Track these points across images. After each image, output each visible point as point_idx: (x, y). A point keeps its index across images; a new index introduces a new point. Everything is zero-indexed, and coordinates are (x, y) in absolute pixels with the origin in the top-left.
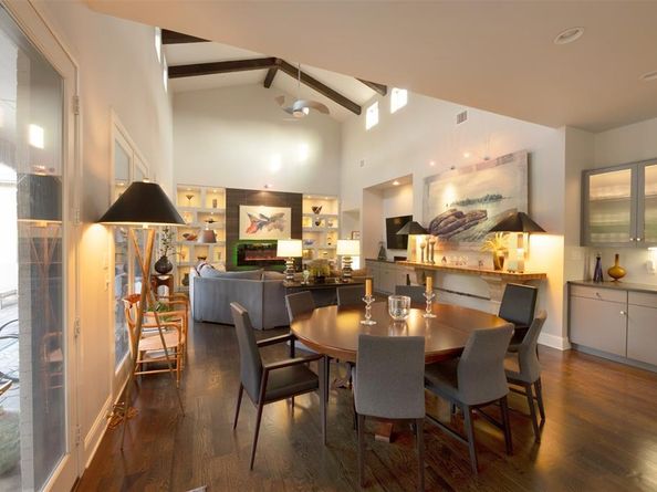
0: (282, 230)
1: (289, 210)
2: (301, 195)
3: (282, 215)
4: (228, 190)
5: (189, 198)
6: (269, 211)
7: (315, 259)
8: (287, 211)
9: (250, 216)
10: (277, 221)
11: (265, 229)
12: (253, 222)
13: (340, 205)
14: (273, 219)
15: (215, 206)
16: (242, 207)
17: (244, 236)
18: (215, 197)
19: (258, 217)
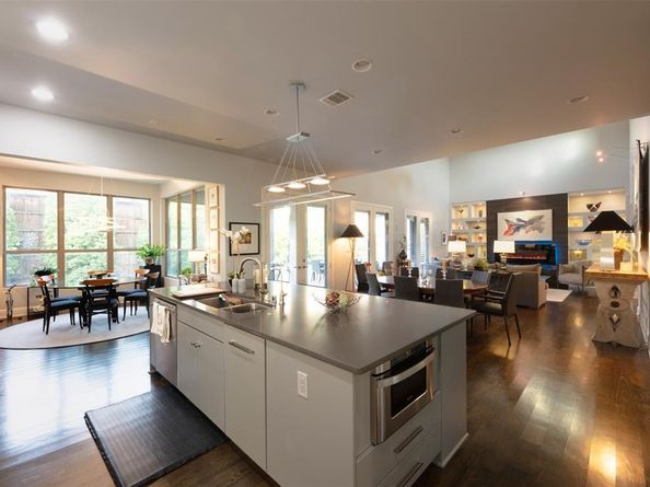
0: (541, 231)
1: (550, 211)
2: (566, 195)
3: (541, 217)
4: (488, 202)
5: (461, 211)
6: (526, 215)
8: (547, 214)
9: (507, 221)
12: (510, 226)
14: (531, 222)
15: (481, 215)
16: (500, 215)
18: (481, 209)
19: (515, 222)
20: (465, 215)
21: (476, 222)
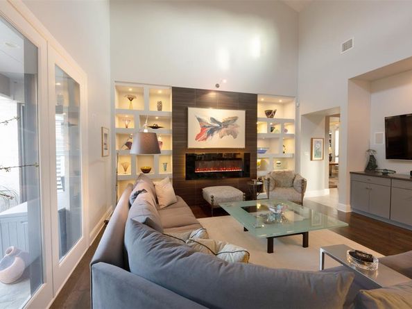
0: (235, 136)
1: (243, 113)
3: (235, 119)
4: (175, 90)
5: (131, 99)
6: (222, 115)
9: (199, 120)
10: (230, 127)
11: (216, 135)
12: (203, 128)
14: (225, 124)
15: (160, 108)
16: (190, 110)
18: (160, 99)
19: (209, 122)
20: (136, 105)
21: (151, 118)
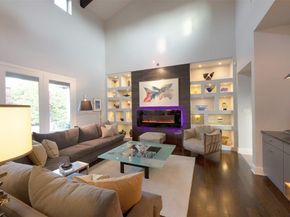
0: (171, 98)
1: (177, 80)
2: (188, 65)
3: (170, 85)
4: (132, 73)
5: (115, 82)
6: (159, 84)
7: (206, 124)
8: (175, 82)
9: (146, 89)
10: (166, 92)
11: (157, 98)
12: (148, 93)
13: (235, 66)
14: (163, 90)
16: (141, 84)
17: (143, 104)
18: (128, 79)
19: (152, 90)
20: (118, 84)
21: (126, 91)
